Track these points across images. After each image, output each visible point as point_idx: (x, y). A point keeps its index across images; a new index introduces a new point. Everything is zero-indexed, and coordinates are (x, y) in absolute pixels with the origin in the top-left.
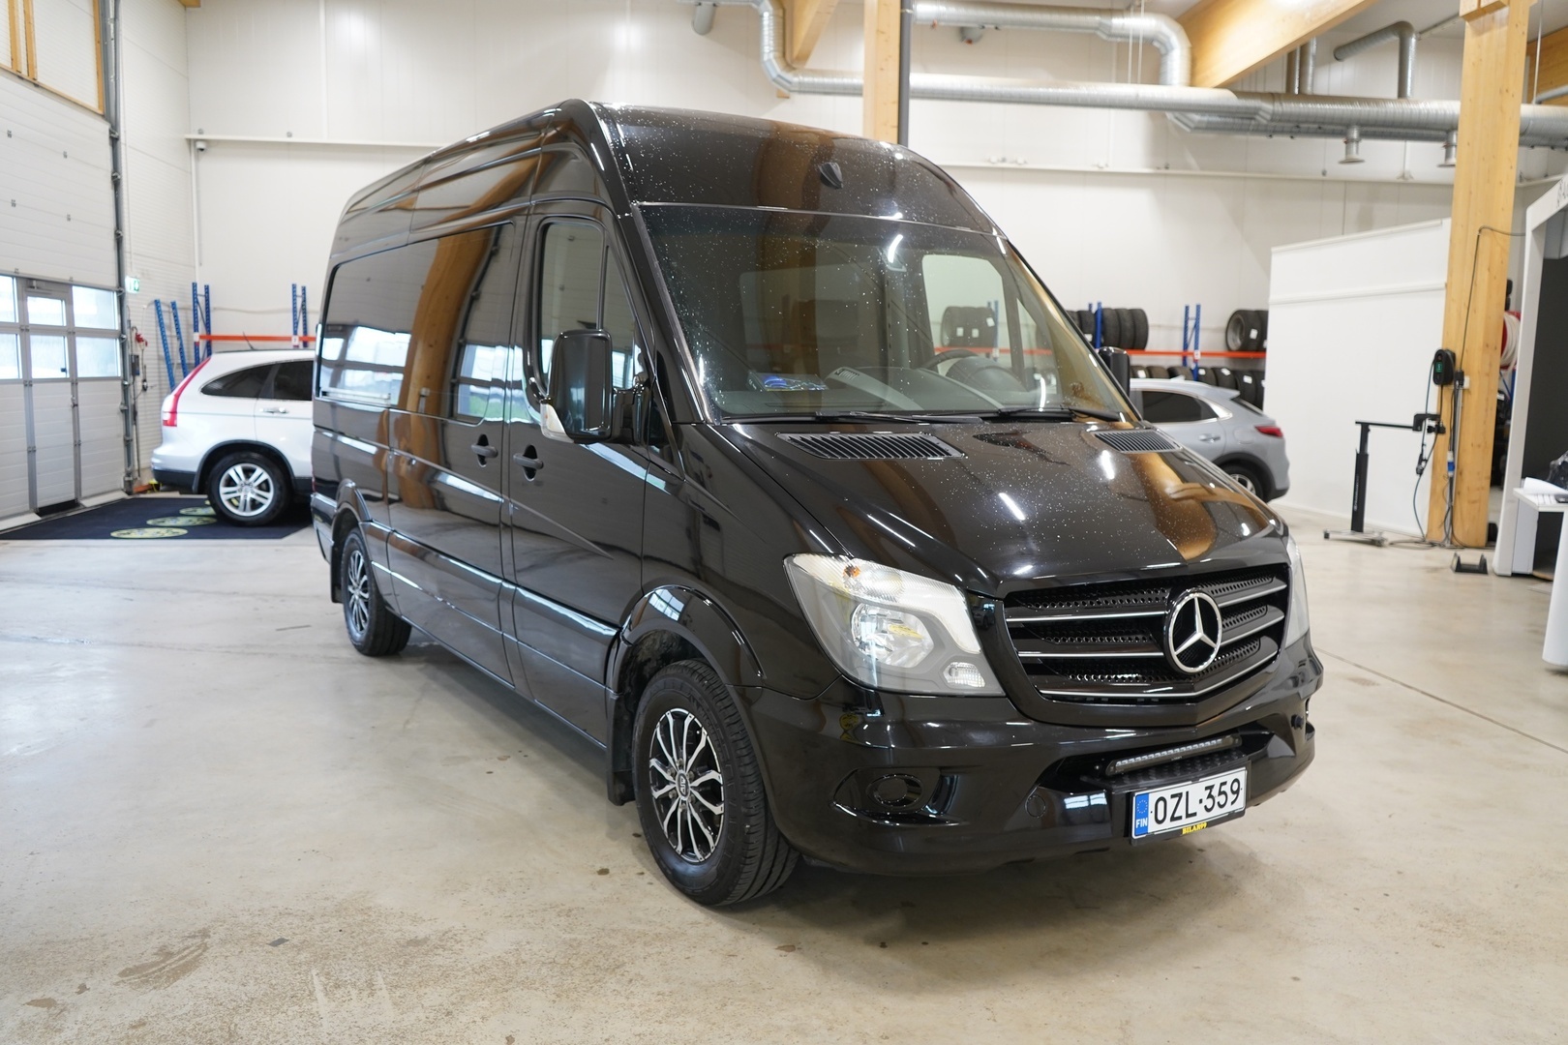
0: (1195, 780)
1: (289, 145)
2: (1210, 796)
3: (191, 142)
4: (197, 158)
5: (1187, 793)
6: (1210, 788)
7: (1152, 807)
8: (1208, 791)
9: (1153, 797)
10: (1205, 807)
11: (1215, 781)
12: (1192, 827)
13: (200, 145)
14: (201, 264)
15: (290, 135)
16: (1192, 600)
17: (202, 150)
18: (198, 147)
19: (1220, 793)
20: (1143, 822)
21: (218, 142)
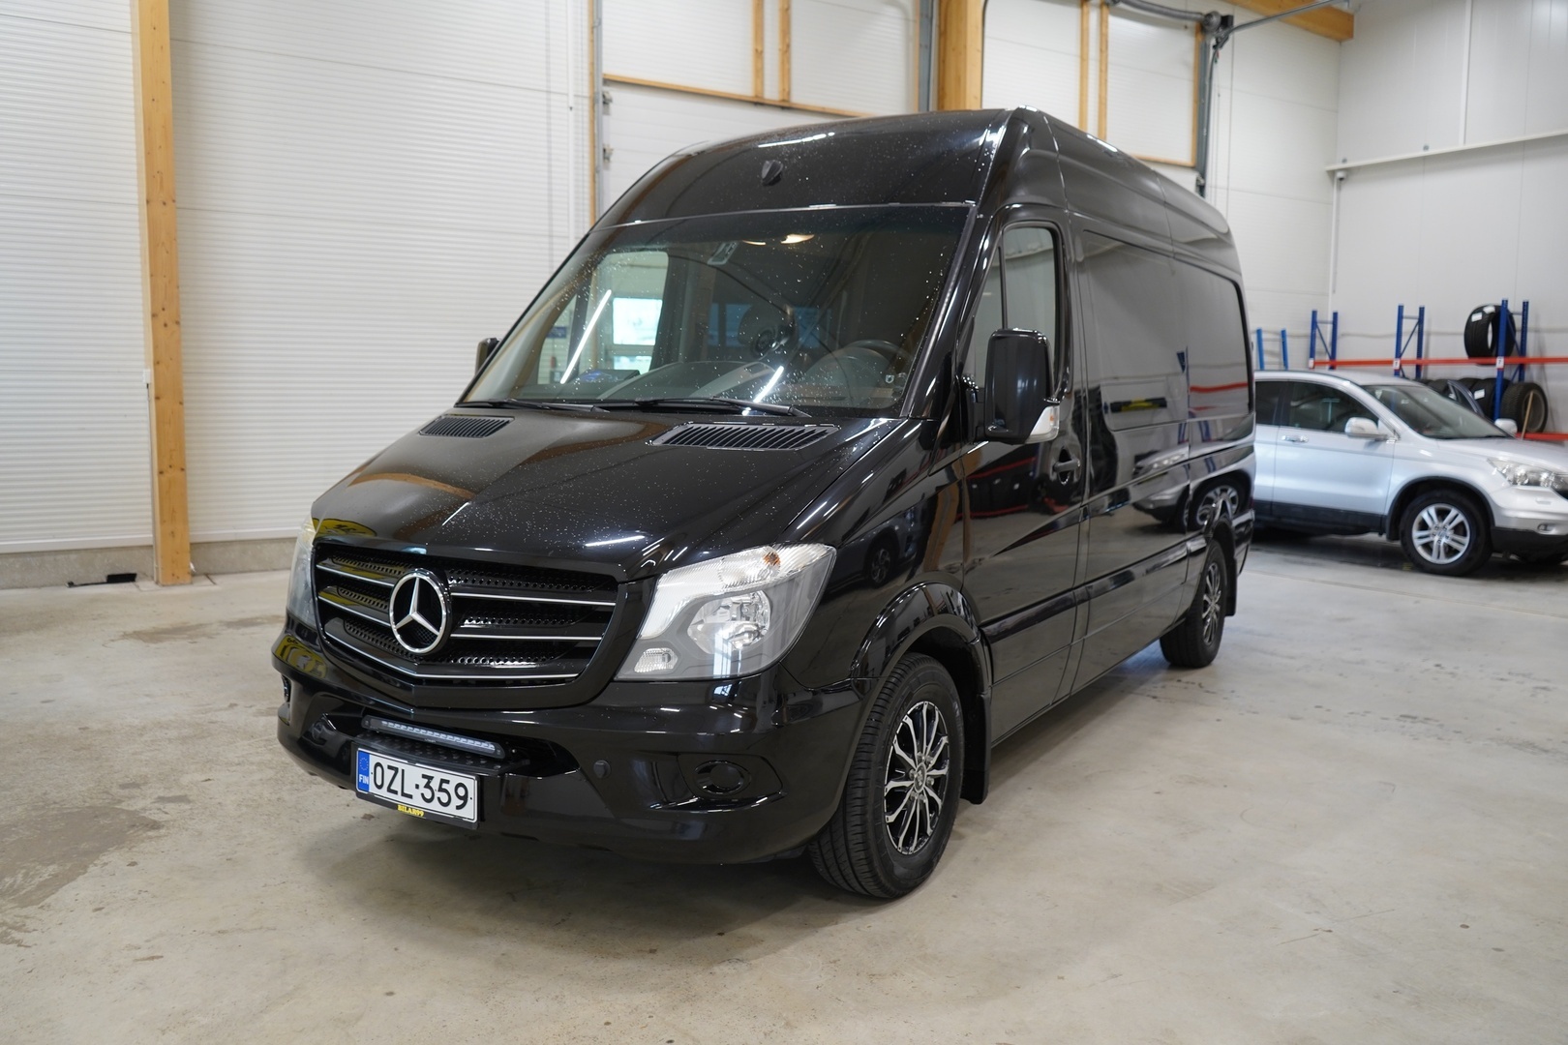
0: (412, 762)
1: (1424, 159)
2: (427, 786)
3: (1332, 173)
4: (1339, 188)
5: (403, 771)
6: (430, 778)
7: (371, 770)
8: (426, 780)
9: (373, 759)
10: (422, 795)
11: (438, 775)
12: (408, 809)
13: (1340, 175)
14: (1334, 291)
15: (1426, 148)
16: (415, 579)
17: (1341, 179)
18: (1341, 178)
19: (441, 790)
20: (365, 780)
21: (1359, 169)
